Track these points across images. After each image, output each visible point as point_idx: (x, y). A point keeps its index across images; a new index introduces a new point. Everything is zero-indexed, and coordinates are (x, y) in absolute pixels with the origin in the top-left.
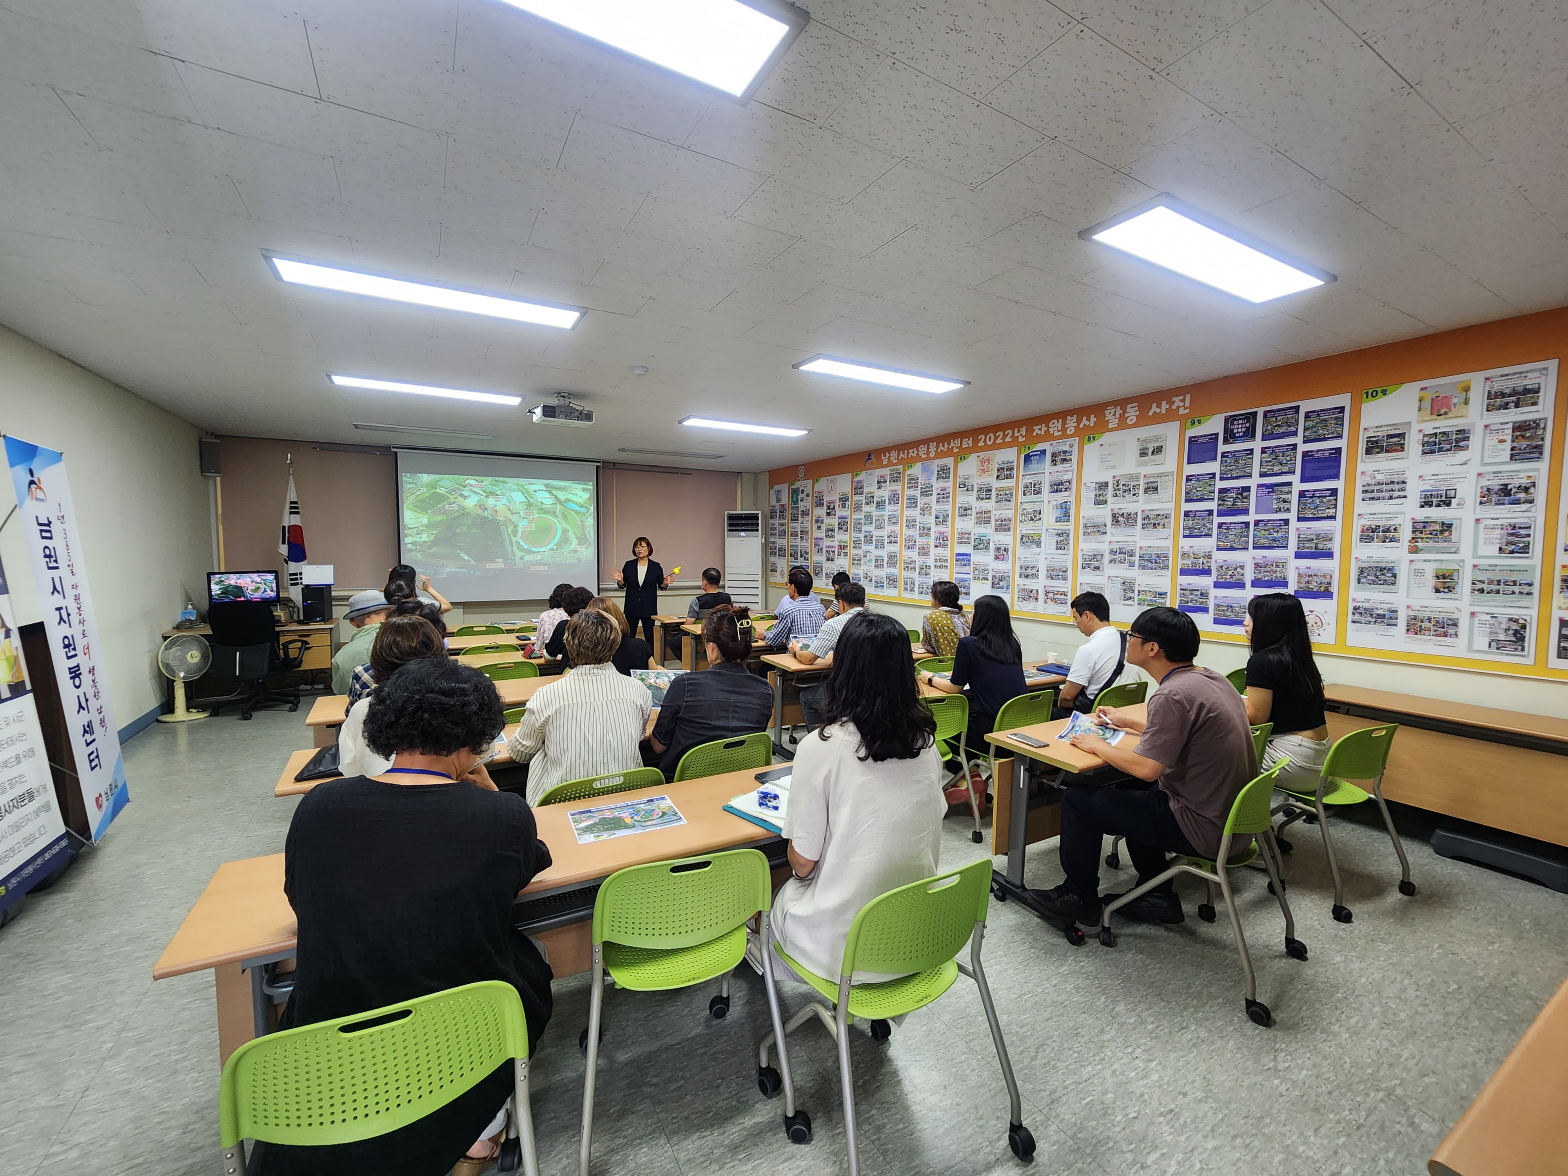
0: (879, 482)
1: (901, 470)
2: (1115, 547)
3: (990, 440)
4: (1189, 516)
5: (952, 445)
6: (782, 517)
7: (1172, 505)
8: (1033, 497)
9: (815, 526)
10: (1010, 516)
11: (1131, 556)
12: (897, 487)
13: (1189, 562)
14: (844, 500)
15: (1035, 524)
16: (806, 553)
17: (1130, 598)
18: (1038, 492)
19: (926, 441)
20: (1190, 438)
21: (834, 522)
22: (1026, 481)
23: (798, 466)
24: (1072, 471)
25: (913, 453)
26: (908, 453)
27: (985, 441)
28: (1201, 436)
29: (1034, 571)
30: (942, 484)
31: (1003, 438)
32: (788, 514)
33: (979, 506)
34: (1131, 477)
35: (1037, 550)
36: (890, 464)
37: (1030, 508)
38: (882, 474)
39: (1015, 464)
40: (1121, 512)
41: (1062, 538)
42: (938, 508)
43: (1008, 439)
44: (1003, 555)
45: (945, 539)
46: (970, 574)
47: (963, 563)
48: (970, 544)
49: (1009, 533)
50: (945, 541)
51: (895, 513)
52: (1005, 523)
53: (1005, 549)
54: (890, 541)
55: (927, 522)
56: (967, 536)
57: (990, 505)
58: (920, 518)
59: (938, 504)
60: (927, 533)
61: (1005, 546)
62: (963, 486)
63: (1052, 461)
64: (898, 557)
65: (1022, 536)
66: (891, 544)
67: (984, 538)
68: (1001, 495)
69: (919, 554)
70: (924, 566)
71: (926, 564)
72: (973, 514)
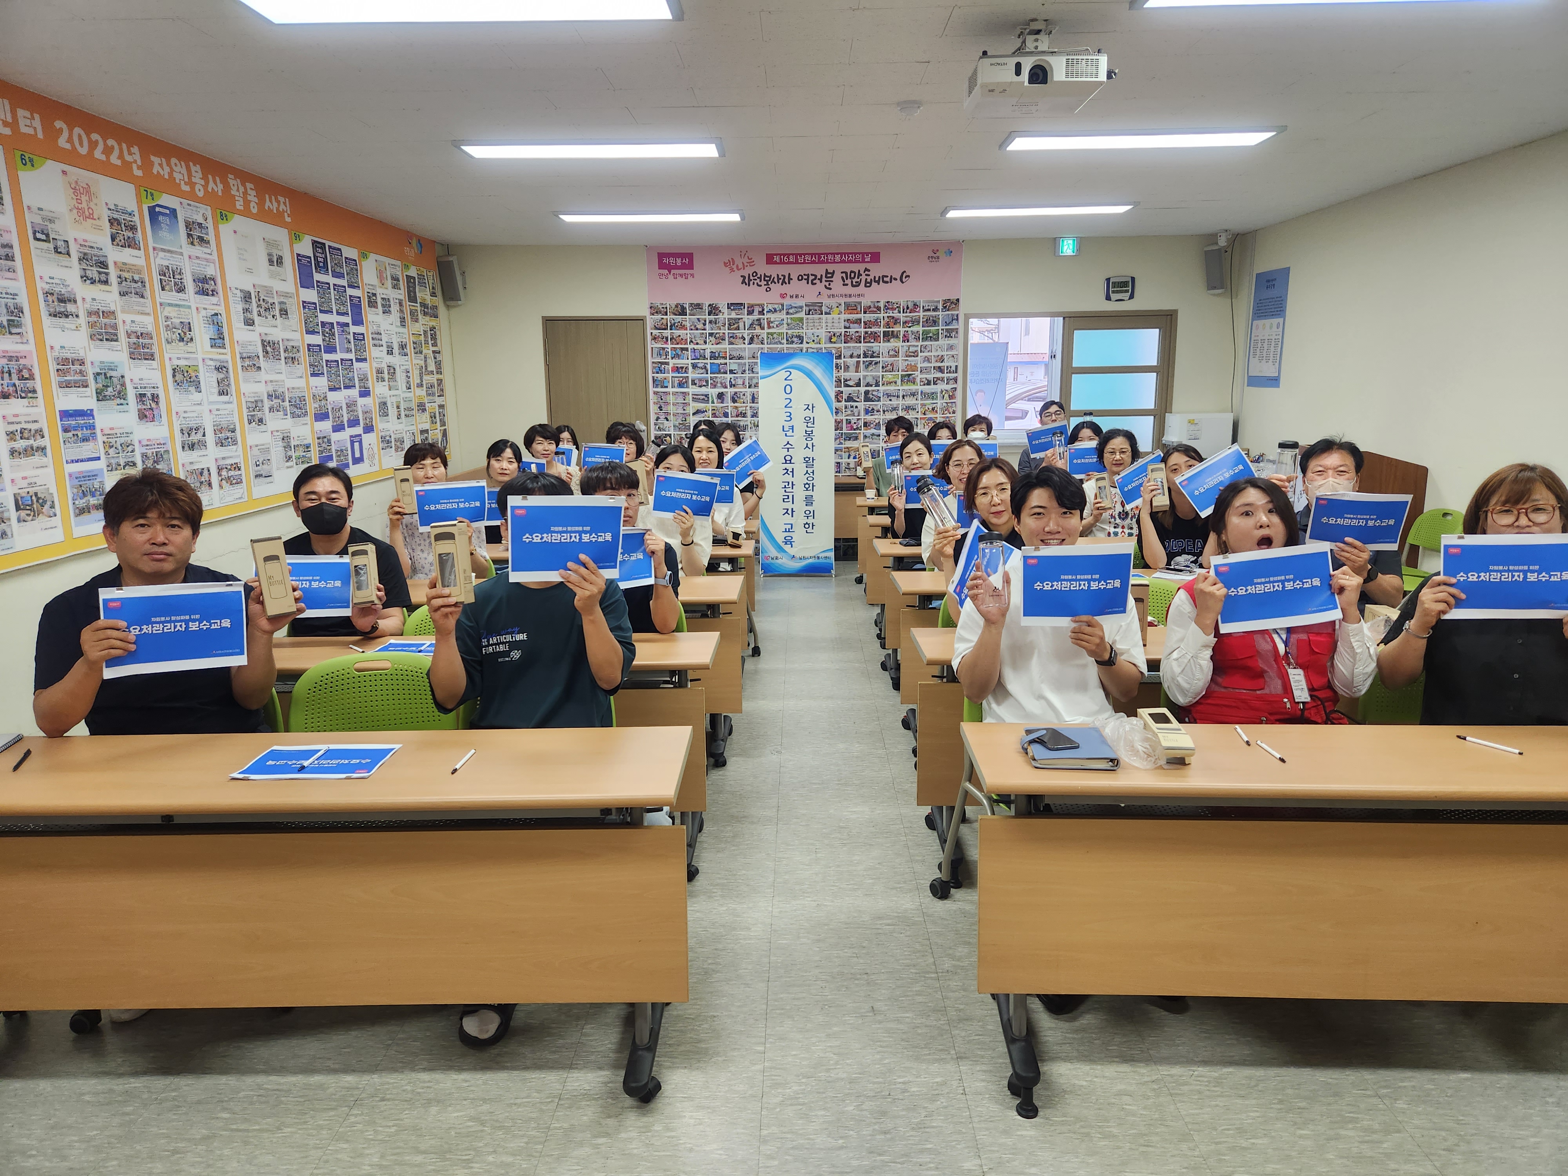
2: (270, 388)
3: (81, 144)
4: (310, 350)
8: (175, 296)
10: (150, 328)
11: (283, 400)
13: (317, 406)
15: (186, 348)
17: (289, 457)
18: (181, 288)
20: (296, 255)
22: (159, 261)
24: (214, 262)
27: (71, 141)
28: (303, 256)
29: (199, 436)
31: (107, 153)
33: (87, 295)
34: (267, 290)
37: (175, 316)
39: (137, 220)
40: (267, 339)
41: (222, 376)
43: (115, 159)
44: (152, 409)
45: (26, 374)
46: (98, 458)
47: (80, 436)
48: (87, 386)
49: (154, 364)
50: (27, 379)
52: (143, 341)
53: (153, 396)
56: (77, 367)
57: (111, 298)
61: (152, 391)
62: (44, 237)
63: (188, 236)
65: (174, 370)
67: (112, 373)
68: (126, 279)
72: (81, 315)
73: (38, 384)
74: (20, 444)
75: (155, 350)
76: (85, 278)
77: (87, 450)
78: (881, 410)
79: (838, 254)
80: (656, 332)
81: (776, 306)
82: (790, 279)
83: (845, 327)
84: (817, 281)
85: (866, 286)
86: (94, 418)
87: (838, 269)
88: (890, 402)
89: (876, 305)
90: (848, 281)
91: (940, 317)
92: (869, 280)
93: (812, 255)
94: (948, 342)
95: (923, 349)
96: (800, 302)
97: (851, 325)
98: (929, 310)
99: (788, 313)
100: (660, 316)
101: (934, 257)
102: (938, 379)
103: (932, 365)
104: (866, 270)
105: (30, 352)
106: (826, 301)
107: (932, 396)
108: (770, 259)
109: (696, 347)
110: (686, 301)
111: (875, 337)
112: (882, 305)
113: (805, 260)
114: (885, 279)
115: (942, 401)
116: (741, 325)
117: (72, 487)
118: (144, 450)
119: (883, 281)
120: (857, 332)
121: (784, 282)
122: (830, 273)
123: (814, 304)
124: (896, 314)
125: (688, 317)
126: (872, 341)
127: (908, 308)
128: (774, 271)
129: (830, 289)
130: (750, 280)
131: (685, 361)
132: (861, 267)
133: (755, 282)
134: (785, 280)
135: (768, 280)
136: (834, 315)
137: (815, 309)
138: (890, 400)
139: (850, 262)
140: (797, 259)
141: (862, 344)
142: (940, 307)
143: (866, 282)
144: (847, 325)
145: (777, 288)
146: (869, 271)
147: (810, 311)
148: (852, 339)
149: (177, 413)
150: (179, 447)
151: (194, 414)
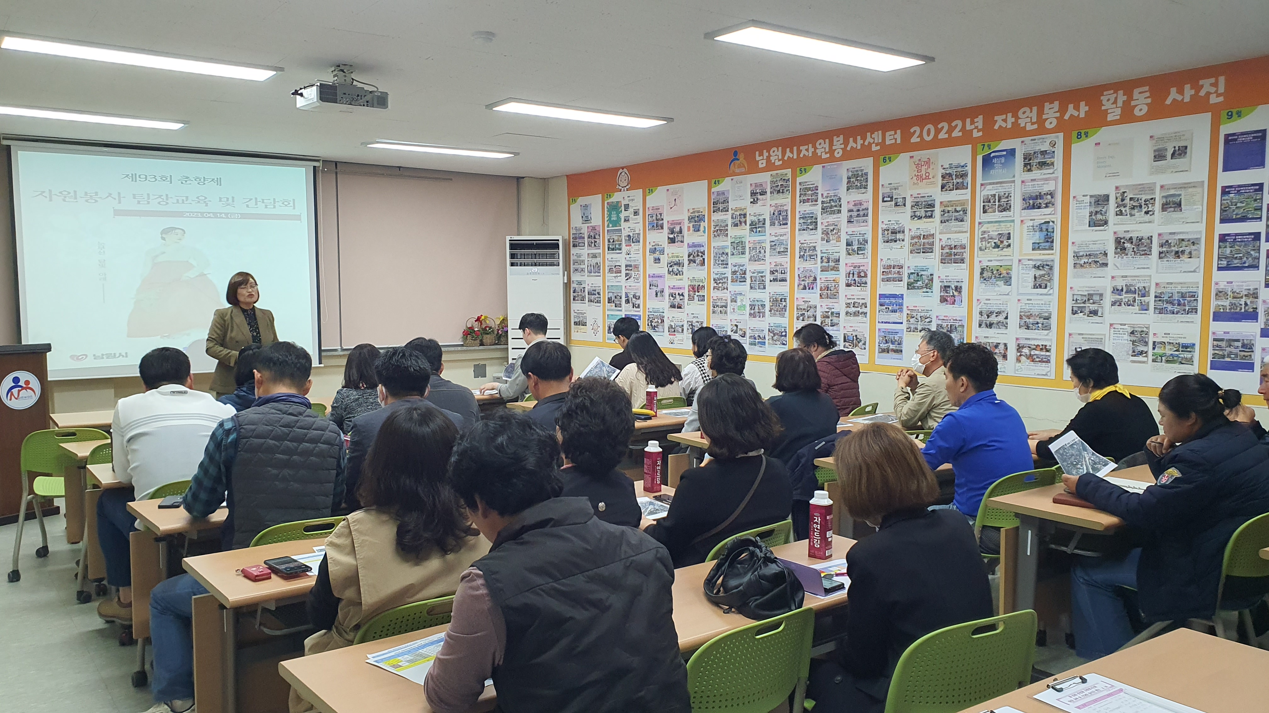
0: (753, 194)
1: (789, 176)
2: (1120, 283)
3: (928, 135)
4: (1226, 241)
5: (869, 139)
6: (593, 243)
7: (1202, 227)
8: (997, 216)
9: (650, 258)
10: (964, 242)
11: (1143, 296)
12: (785, 200)
13: (1227, 303)
14: (696, 220)
15: (1001, 253)
16: (636, 297)
17: (1141, 353)
18: (1005, 208)
19: (828, 135)
20: (1227, 136)
21: (681, 251)
22: (985, 193)
23: (617, 169)
24: (1056, 179)
25: (806, 151)
26: (799, 152)
27: (921, 136)
28: (1243, 134)
29: (1001, 318)
30: (856, 196)
31: (950, 131)
32: (603, 240)
33: (913, 227)
34: (1142, 188)
35: (1004, 288)
36: (770, 166)
37: (993, 230)
38: (758, 181)
39: (969, 169)
40: (1128, 236)
41: (1042, 272)
42: (850, 231)
43: (956, 133)
44: (954, 296)
45: (862, 274)
46: (902, 323)
47: (890, 309)
48: (901, 281)
49: (963, 266)
50: (862, 277)
51: (782, 238)
52: (956, 251)
53: (956, 287)
54: (775, 278)
55: (833, 251)
56: (896, 270)
57: (933, 226)
58: (822, 245)
59: (850, 224)
60: (834, 267)
61: (956, 284)
62: (889, 199)
63: (1025, 165)
64: (788, 301)
65: (983, 270)
66: (776, 283)
67: (923, 273)
68: (948, 212)
69: (821, 296)
70: (830, 313)
71: (833, 310)
72: (906, 239)
73: (869, 280)
74: (853, 310)
75: (967, 256)
76: (914, 217)
77: (894, 317)
86: (903, 300)
105: (867, 263)
117: (879, 336)
118: (940, 322)
149: (978, 300)
150: (975, 324)
151: (998, 302)
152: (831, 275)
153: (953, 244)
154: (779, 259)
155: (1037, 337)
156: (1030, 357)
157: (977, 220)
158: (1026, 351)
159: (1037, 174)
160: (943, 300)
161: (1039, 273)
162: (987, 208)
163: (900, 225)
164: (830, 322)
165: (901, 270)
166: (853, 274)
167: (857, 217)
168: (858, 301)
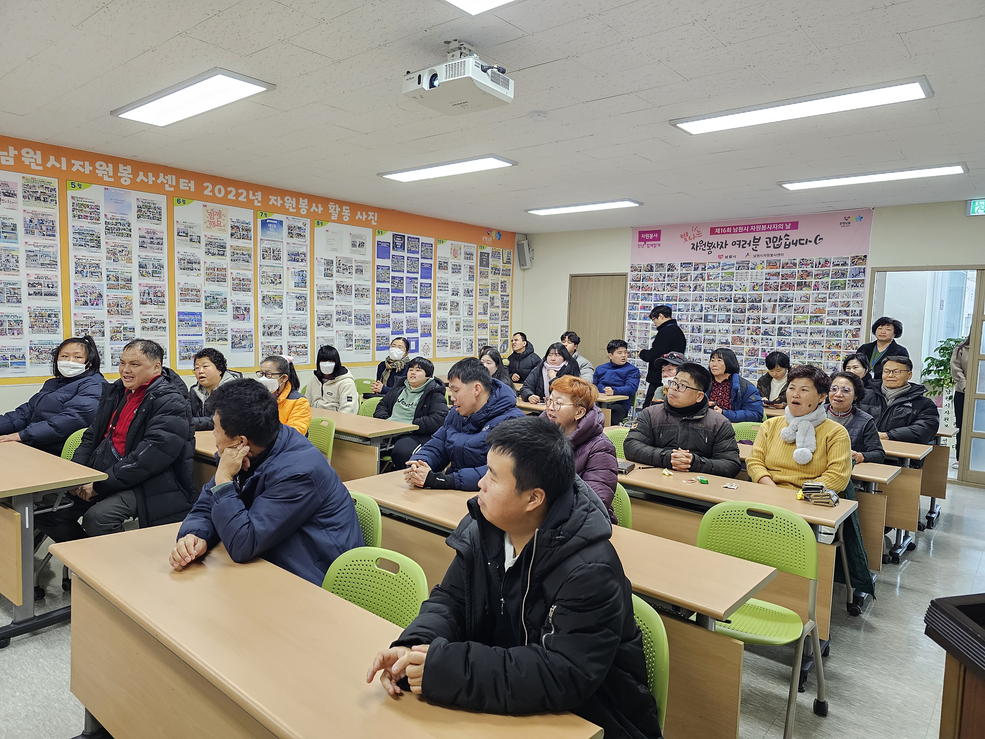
1: (55, 186)
2: (340, 309)
3: (219, 193)
4: (379, 291)
5: (161, 179)
7: (369, 283)
8: (272, 262)
10: (250, 277)
11: (350, 316)
13: (380, 320)
15: (275, 287)
17: (350, 345)
18: (278, 258)
19: (110, 160)
20: (378, 242)
22: (263, 245)
24: (306, 246)
25: (81, 167)
27: (213, 191)
28: (383, 242)
29: (277, 329)
30: (147, 225)
31: (236, 195)
33: (208, 261)
34: (347, 260)
35: (279, 310)
36: (22, 168)
37: (270, 272)
40: (341, 284)
41: (301, 301)
42: (143, 254)
43: (242, 198)
44: (243, 315)
45: (159, 294)
46: (201, 335)
47: (190, 323)
48: (199, 302)
49: (250, 293)
50: (159, 296)
51: (46, 249)
52: (244, 283)
53: (245, 308)
54: (37, 291)
55: (123, 271)
56: (195, 293)
57: (225, 262)
58: (108, 263)
59: (142, 249)
60: (124, 286)
61: (245, 306)
62: (184, 235)
63: (289, 233)
64: (60, 317)
65: (264, 297)
66: (38, 297)
67: (218, 297)
68: (237, 254)
69: (108, 312)
70: (122, 328)
71: (126, 326)
72: (202, 269)
73: (166, 300)
74: (150, 325)
75: (252, 287)
76: (208, 253)
77: (194, 330)
78: (791, 343)
79: (764, 224)
80: (633, 283)
81: (714, 264)
82: (726, 244)
83: (766, 279)
84: (746, 245)
85: (785, 248)
86: (201, 316)
87: (764, 236)
88: (800, 337)
89: (793, 262)
90: (771, 245)
91: (849, 270)
92: (788, 243)
93: (744, 226)
94: (855, 291)
95: (831, 296)
96: (733, 261)
97: (771, 277)
98: (838, 265)
99: (723, 269)
100: (636, 273)
101: (846, 222)
102: (843, 320)
103: (838, 309)
104: (786, 235)
105: (165, 285)
106: (752, 260)
107: (837, 334)
108: (713, 231)
109: (657, 293)
110: (654, 262)
111: (790, 286)
112: (797, 262)
113: (738, 230)
114: (802, 242)
115: (846, 339)
116: (689, 277)
117: (180, 346)
118: (234, 333)
119: (800, 244)
120: (776, 282)
121: (722, 247)
122: (757, 239)
123: (743, 262)
124: (809, 269)
125: (654, 273)
126: (788, 289)
127: (820, 263)
128: (715, 239)
129: (757, 251)
130: (697, 246)
131: (650, 302)
132: (782, 233)
133: (701, 247)
134: (723, 245)
135: (710, 245)
136: (758, 270)
137: (743, 265)
138: (800, 336)
139: (774, 230)
140: (732, 230)
141: (779, 292)
142: (849, 262)
143: (786, 244)
144: (768, 277)
145: (716, 251)
146: (788, 236)
147: (739, 267)
148: (771, 287)
149: (262, 318)
150: (260, 334)
151: (275, 319)
152: (121, 293)
153: (242, 277)
154: (42, 272)
155: (299, 340)
156: (296, 352)
157: (259, 264)
158: (294, 349)
159: (295, 240)
160: (236, 317)
161: (299, 301)
162: (265, 256)
163: (196, 258)
164: (122, 336)
165: (198, 293)
166: (149, 294)
167: (150, 243)
168: (156, 317)
